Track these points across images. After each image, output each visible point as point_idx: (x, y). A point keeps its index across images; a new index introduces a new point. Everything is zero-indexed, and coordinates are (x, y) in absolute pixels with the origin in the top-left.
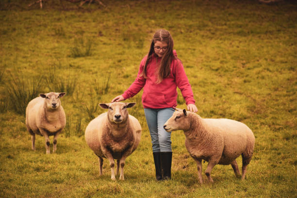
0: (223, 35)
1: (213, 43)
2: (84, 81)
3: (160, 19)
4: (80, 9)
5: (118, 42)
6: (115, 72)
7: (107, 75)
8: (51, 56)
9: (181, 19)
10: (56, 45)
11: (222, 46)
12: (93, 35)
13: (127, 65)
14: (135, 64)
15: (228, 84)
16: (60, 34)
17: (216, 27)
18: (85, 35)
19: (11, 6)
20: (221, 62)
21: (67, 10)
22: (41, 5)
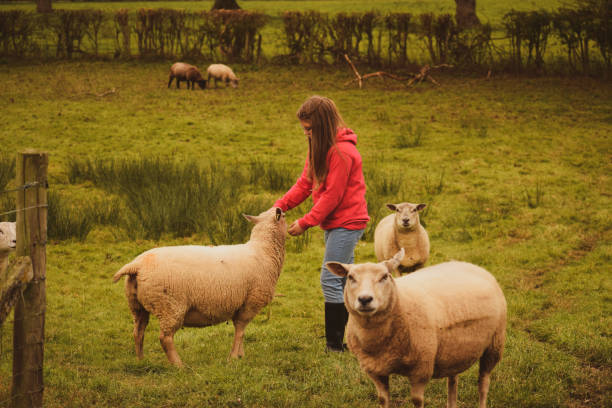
0: (587, 122)
1: (575, 132)
2: (412, 178)
3: (508, 101)
4: (408, 88)
5: (454, 129)
6: (450, 166)
7: (441, 171)
8: (371, 146)
9: (534, 101)
10: (378, 133)
11: (586, 135)
12: (424, 120)
13: (467, 159)
14: (476, 157)
15: (594, 184)
16: (383, 119)
17: (577, 111)
18: (413, 120)
19: (324, 85)
20: (586, 156)
21: (393, 90)
22: (360, 83)
